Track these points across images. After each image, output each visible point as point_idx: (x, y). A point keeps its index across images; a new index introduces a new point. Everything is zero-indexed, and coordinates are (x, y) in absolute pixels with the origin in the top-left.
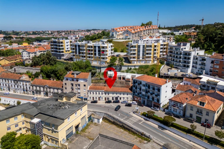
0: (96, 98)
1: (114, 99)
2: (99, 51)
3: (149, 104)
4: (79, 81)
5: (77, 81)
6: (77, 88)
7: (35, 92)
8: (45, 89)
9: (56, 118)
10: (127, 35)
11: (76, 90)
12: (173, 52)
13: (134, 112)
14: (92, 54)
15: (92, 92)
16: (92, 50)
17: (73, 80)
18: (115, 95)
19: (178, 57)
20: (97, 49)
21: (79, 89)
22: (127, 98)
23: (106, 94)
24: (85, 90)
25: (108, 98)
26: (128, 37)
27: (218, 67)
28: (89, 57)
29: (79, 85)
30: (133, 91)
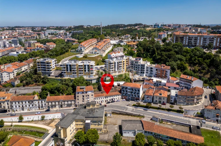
0: (100, 102)
1: (111, 100)
3: (133, 99)
4: (88, 93)
5: (86, 93)
6: (87, 98)
7: (50, 106)
8: (60, 103)
9: (97, 117)
10: (96, 51)
11: (86, 99)
12: (134, 64)
13: (127, 105)
14: (82, 71)
15: (97, 99)
16: (82, 68)
17: (83, 93)
18: (112, 98)
19: (138, 67)
20: (87, 67)
21: (89, 98)
22: (118, 98)
23: (106, 98)
24: (92, 98)
25: (107, 101)
26: (97, 53)
27: (160, 72)
28: (80, 73)
29: (88, 96)
30: (122, 93)
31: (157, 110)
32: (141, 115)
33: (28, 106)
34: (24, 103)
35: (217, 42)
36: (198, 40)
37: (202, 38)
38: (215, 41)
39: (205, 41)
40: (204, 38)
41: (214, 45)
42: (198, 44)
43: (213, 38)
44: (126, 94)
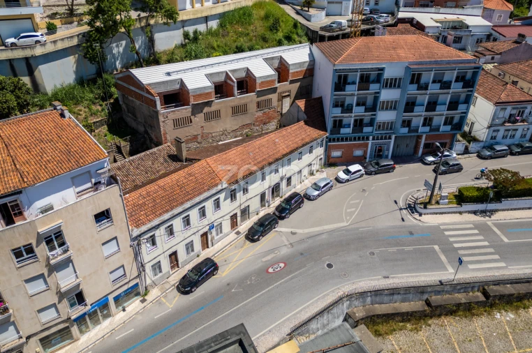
0: (191, 246)
1: (270, 198)
3: (404, 150)
4: (30, 214)
6: (34, 270)
11: (37, 287)
15: (160, 233)
21: (67, 262)
22: (310, 165)
24: (112, 247)
25: (246, 214)
30: (329, 125)
44: (359, 124)
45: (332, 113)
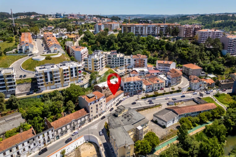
2: (76, 72)
3: (135, 93)
4: (100, 101)
6: (100, 106)
7: (59, 135)
8: (72, 125)
10: (55, 49)
11: (100, 108)
12: (112, 59)
13: (136, 101)
14: (68, 76)
15: (108, 104)
16: (68, 73)
17: (95, 102)
18: (117, 98)
19: (117, 61)
20: (74, 70)
21: (102, 106)
22: (122, 96)
23: (114, 100)
24: (104, 105)
26: (57, 51)
27: (138, 62)
29: (101, 103)
30: (124, 90)
31: (163, 96)
32: (157, 105)
33: (27, 149)
34: (20, 147)
35: (158, 30)
36: (144, 29)
37: (147, 28)
38: (156, 29)
39: (149, 30)
40: (148, 28)
41: (156, 33)
42: (144, 33)
43: (155, 27)
44: (128, 90)
45: (124, 88)
